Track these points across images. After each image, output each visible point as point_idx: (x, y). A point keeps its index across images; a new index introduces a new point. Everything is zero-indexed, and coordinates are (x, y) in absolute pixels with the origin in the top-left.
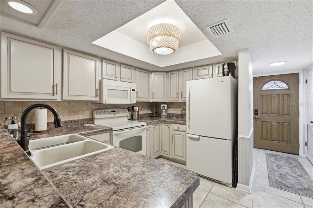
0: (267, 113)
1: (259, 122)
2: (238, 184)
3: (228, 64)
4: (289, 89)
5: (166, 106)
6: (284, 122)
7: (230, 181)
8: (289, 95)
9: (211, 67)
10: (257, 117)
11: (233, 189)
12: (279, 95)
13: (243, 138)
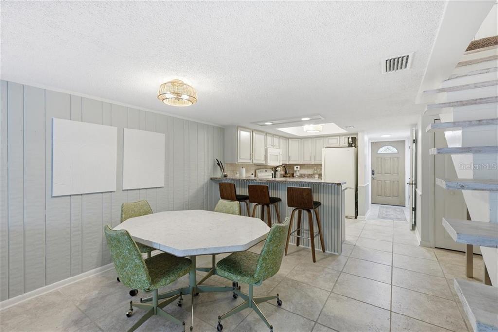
0: (381, 173)
1: (376, 181)
2: (358, 216)
3: (352, 138)
4: (398, 153)
5: (299, 167)
6: (395, 180)
7: (353, 214)
8: (398, 158)
9: (339, 138)
10: (374, 176)
11: (355, 219)
12: (391, 158)
13: (362, 187)
